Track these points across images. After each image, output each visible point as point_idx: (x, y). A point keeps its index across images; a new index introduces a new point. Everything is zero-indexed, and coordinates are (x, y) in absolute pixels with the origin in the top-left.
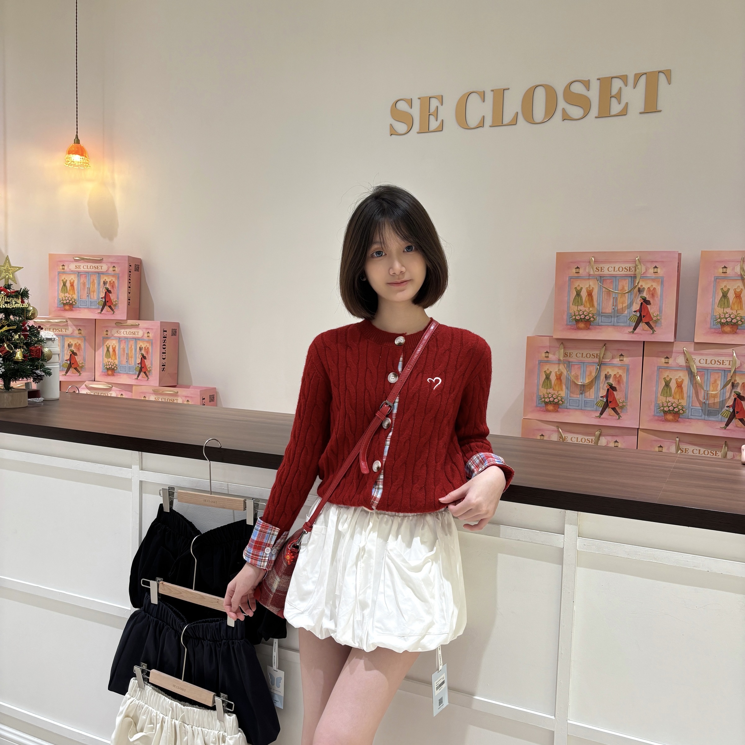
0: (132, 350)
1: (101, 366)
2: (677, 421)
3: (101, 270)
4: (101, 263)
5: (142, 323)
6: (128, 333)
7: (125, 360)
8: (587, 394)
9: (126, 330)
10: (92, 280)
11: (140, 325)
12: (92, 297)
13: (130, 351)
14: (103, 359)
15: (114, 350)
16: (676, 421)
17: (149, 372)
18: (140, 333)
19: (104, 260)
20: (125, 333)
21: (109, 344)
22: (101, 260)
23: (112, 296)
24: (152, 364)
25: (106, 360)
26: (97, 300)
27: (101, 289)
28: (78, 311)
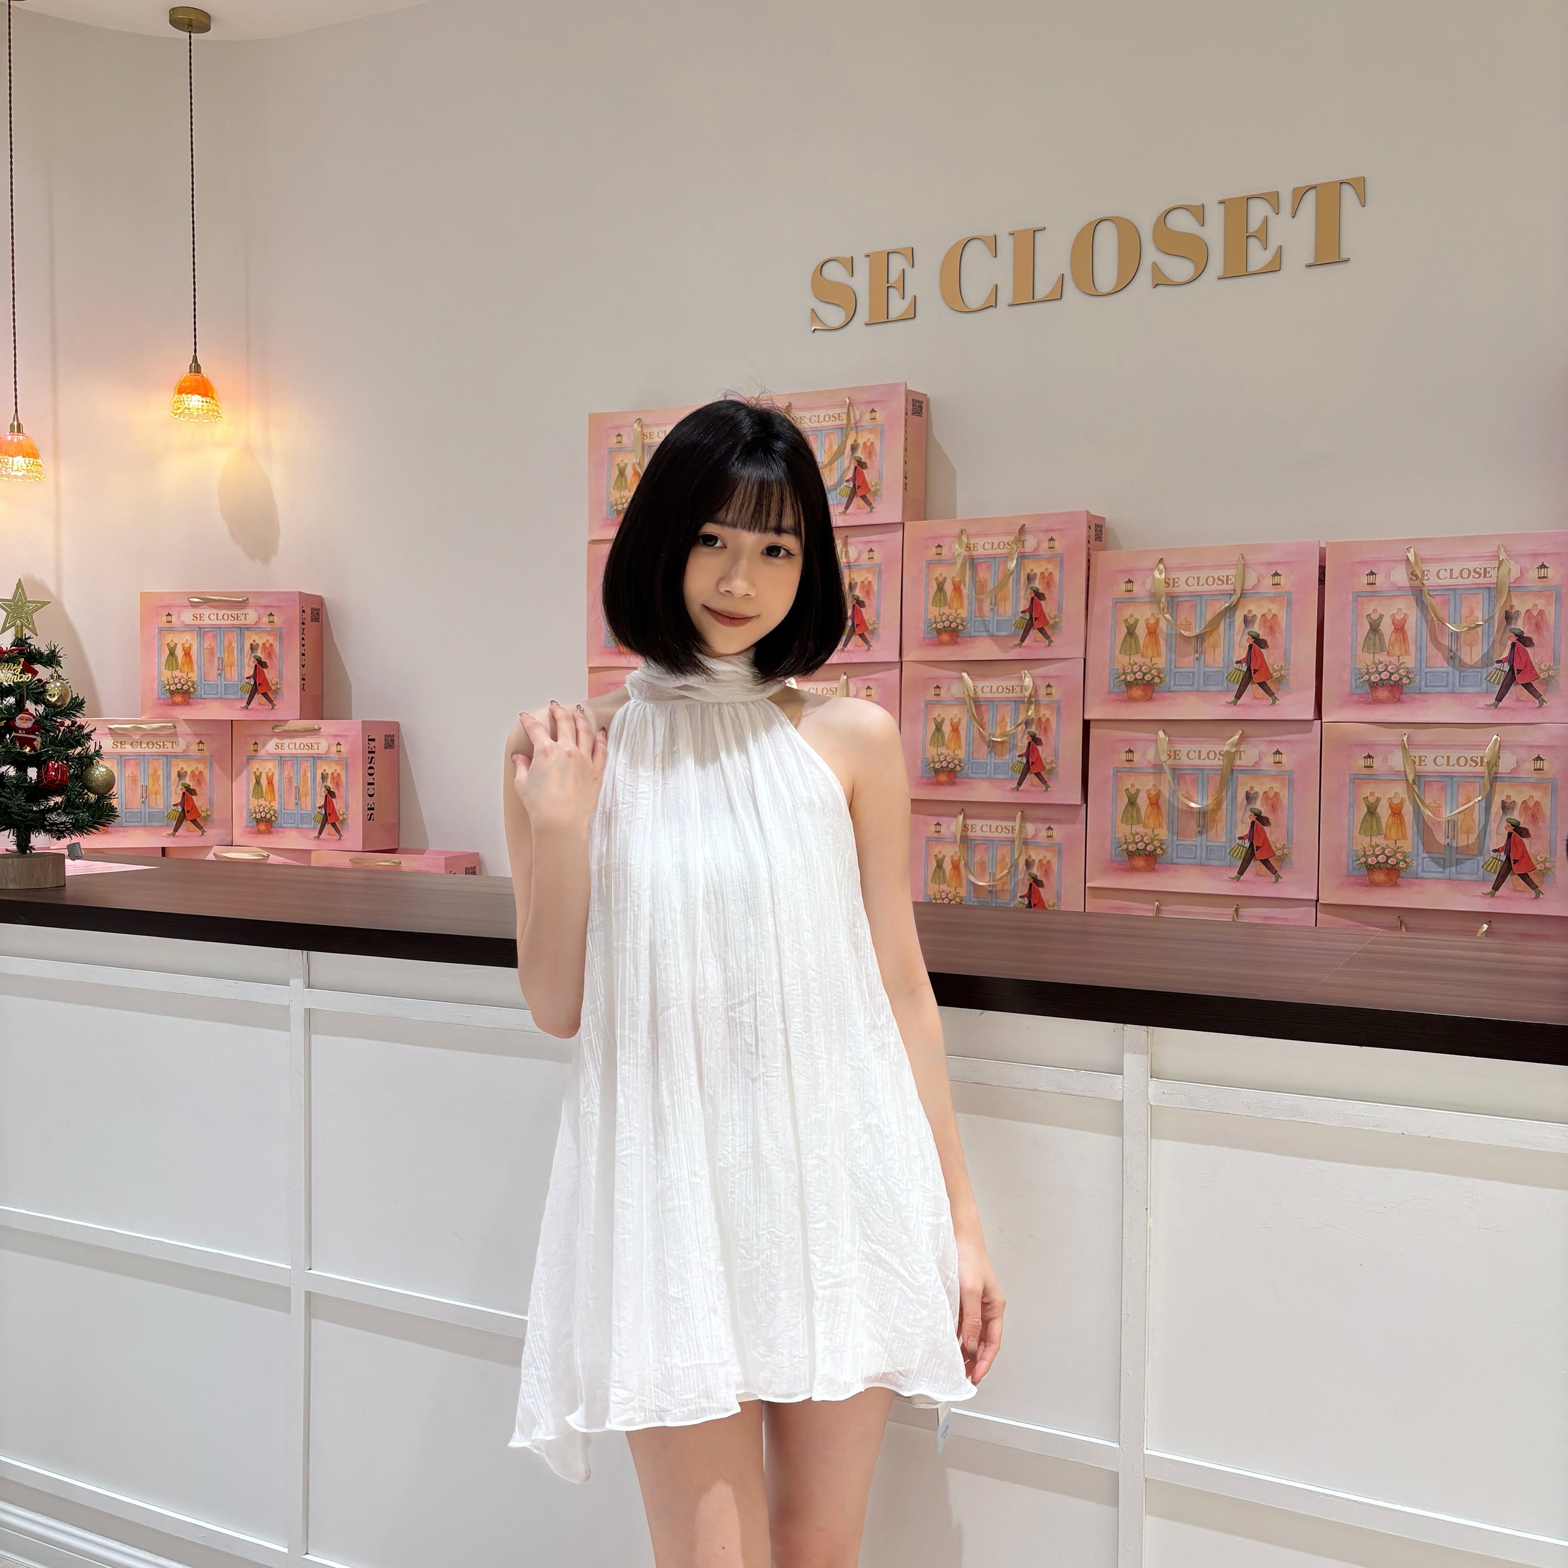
0: (305, 782)
1: (245, 815)
2: (1396, 885)
3: (246, 622)
4: (244, 607)
5: (326, 726)
6: (298, 747)
7: (293, 801)
8: (1212, 833)
9: (294, 741)
10: (226, 644)
11: (322, 730)
12: (228, 676)
13: (302, 784)
14: (248, 800)
15: (270, 783)
16: (1392, 883)
17: (343, 822)
18: (322, 745)
19: (250, 601)
20: (291, 746)
21: (260, 770)
22: (244, 601)
23: (269, 674)
24: (347, 808)
25: (254, 802)
26: (239, 683)
27: (246, 660)
28: (200, 706)
